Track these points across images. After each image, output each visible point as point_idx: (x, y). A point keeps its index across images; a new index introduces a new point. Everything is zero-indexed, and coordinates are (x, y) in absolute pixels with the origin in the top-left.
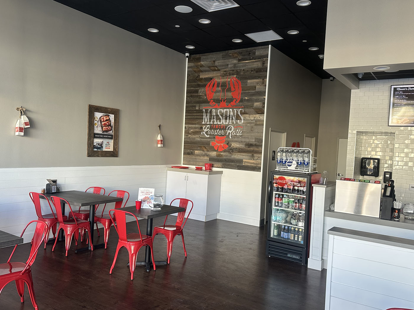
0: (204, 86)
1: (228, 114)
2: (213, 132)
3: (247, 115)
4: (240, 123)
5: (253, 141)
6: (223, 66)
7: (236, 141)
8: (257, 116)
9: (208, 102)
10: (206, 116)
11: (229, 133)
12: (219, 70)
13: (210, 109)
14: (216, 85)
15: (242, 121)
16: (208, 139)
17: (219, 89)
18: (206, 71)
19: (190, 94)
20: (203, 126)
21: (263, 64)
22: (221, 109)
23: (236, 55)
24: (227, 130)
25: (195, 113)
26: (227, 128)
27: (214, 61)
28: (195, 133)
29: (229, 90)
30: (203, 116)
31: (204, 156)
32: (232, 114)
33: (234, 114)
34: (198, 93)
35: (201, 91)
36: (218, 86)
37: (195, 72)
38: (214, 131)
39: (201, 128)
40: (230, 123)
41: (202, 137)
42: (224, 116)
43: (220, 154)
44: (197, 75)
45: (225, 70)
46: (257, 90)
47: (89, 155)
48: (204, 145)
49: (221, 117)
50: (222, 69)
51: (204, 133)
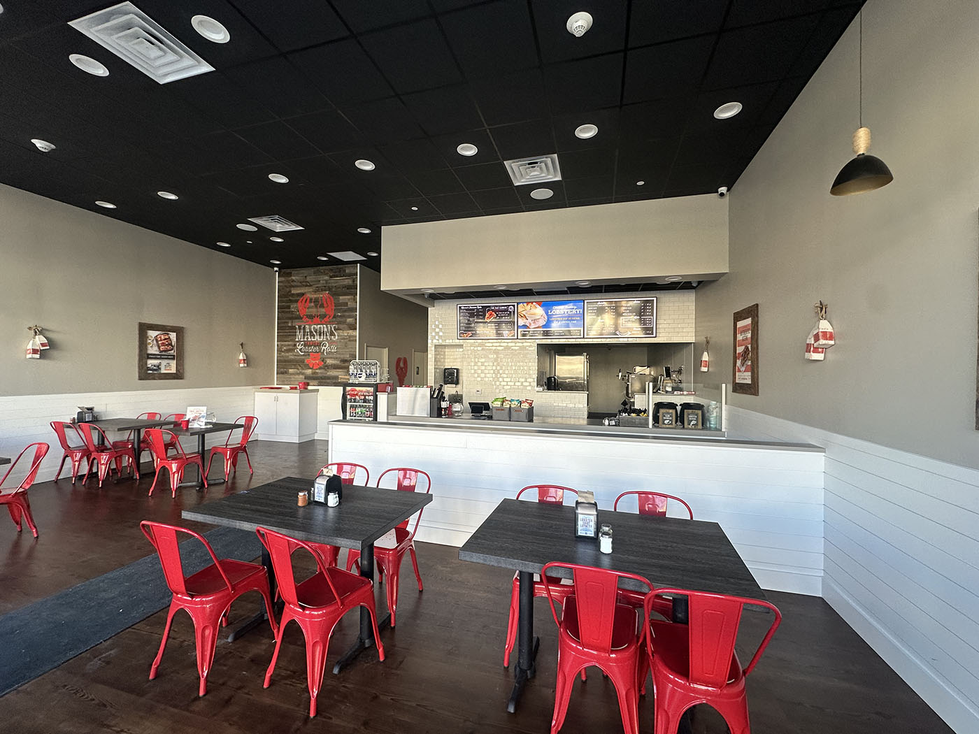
0: (297, 301)
1: (322, 330)
2: (307, 349)
3: (341, 331)
4: (334, 339)
5: (347, 357)
6: (314, 282)
7: (331, 358)
8: (351, 331)
9: (301, 318)
10: (300, 333)
11: (324, 350)
12: (311, 286)
13: (303, 325)
14: (308, 300)
15: (337, 337)
16: (303, 356)
17: (312, 304)
18: (298, 286)
19: (281, 310)
20: (296, 343)
21: (354, 281)
22: (314, 325)
23: (327, 272)
24: (321, 347)
25: (287, 329)
26: (322, 345)
27: (305, 277)
28: (288, 351)
29: (322, 306)
30: (296, 332)
31: (298, 374)
32: (326, 330)
33: (328, 330)
34: (290, 309)
35: (293, 307)
36: (311, 301)
37: (286, 286)
38: (309, 348)
39: (295, 345)
40: (324, 340)
41: (296, 354)
42: (318, 332)
43: (316, 372)
44: (288, 290)
45: (317, 286)
46: (349, 306)
47: (140, 379)
48: (299, 363)
49: (314, 333)
50: (314, 285)
51: (298, 350)
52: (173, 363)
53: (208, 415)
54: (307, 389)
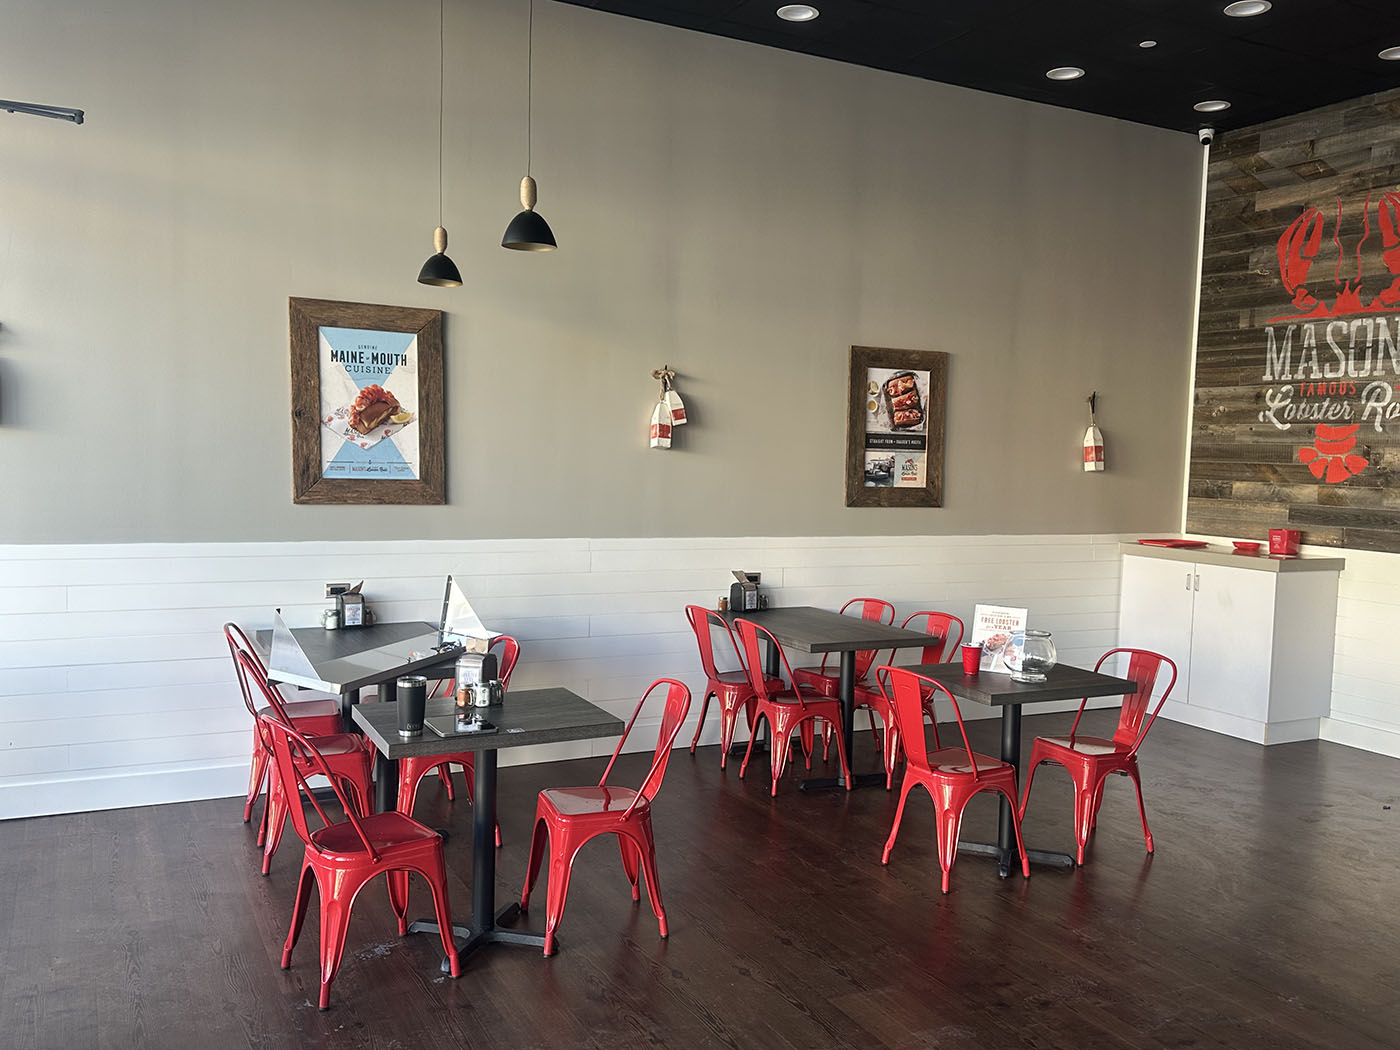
0: (1273, 239)
1: (1370, 337)
2: (1304, 410)
6: (1348, 155)
9: (1288, 299)
10: (1279, 352)
11: (1374, 413)
12: (1332, 173)
13: (1292, 323)
16: (1287, 437)
17: (1334, 243)
18: (1278, 184)
19: (1213, 277)
20: (1264, 391)
22: (1339, 319)
24: (1363, 402)
25: (1235, 342)
26: (1364, 394)
27: (1312, 143)
28: (1232, 417)
29: (1374, 245)
30: (1264, 351)
31: (1268, 500)
32: (1384, 335)
33: (1395, 336)
34: (1247, 268)
35: (1260, 260)
36: (1328, 234)
37: (1236, 191)
38: (1311, 407)
39: (1260, 397)
40: (1375, 374)
41: (1261, 430)
42: (1352, 345)
43: (1336, 494)
44: (1242, 201)
45: (1358, 169)
47: (852, 502)
48: (1270, 461)
49: (1337, 351)
50: (1344, 167)
51: (1270, 414)
52: (921, 459)
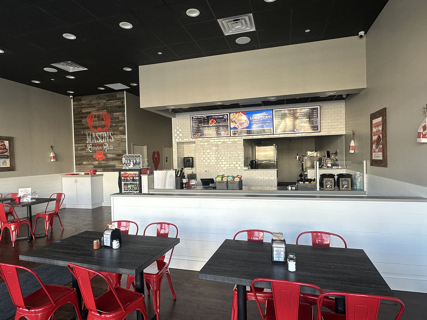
0: (86, 117)
1: (103, 135)
2: (94, 148)
3: (116, 136)
4: (112, 141)
5: (120, 152)
6: (97, 104)
7: (110, 153)
8: (122, 136)
9: (89, 128)
10: (89, 138)
11: (105, 148)
12: (94, 107)
13: (91, 133)
14: (93, 116)
15: (113, 140)
16: (92, 153)
17: (96, 119)
18: (86, 107)
19: (76, 124)
21: (122, 103)
22: (98, 132)
23: (105, 97)
24: (103, 147)
25: (81, 136)
27: (91, 101)
28: (82, 150)
29: (102, 120)
30: (86, 138)
31: (90, 165)
32: (106, 135)
33: (107, 135)
34: (82, 122)
35: (84, 121)
36: (95, 117)
37: (78, 108)
39: (86, 146)
40: (105, 142)
41: (87, 152)
42: (101, 137)
43: (101, 163)
44: (80, 110)
45: (99, 107)
46: (120, 119)
48: (89, 158)
49: (98, 138)
50: (96, 106)
51: (88, 149)
52: (8, 161)
53: (32, 194)
54: (95, 174)
